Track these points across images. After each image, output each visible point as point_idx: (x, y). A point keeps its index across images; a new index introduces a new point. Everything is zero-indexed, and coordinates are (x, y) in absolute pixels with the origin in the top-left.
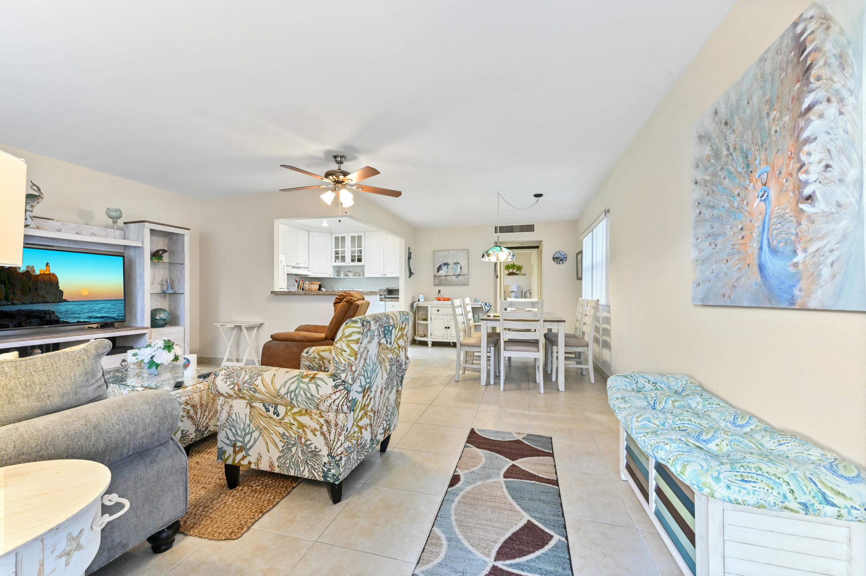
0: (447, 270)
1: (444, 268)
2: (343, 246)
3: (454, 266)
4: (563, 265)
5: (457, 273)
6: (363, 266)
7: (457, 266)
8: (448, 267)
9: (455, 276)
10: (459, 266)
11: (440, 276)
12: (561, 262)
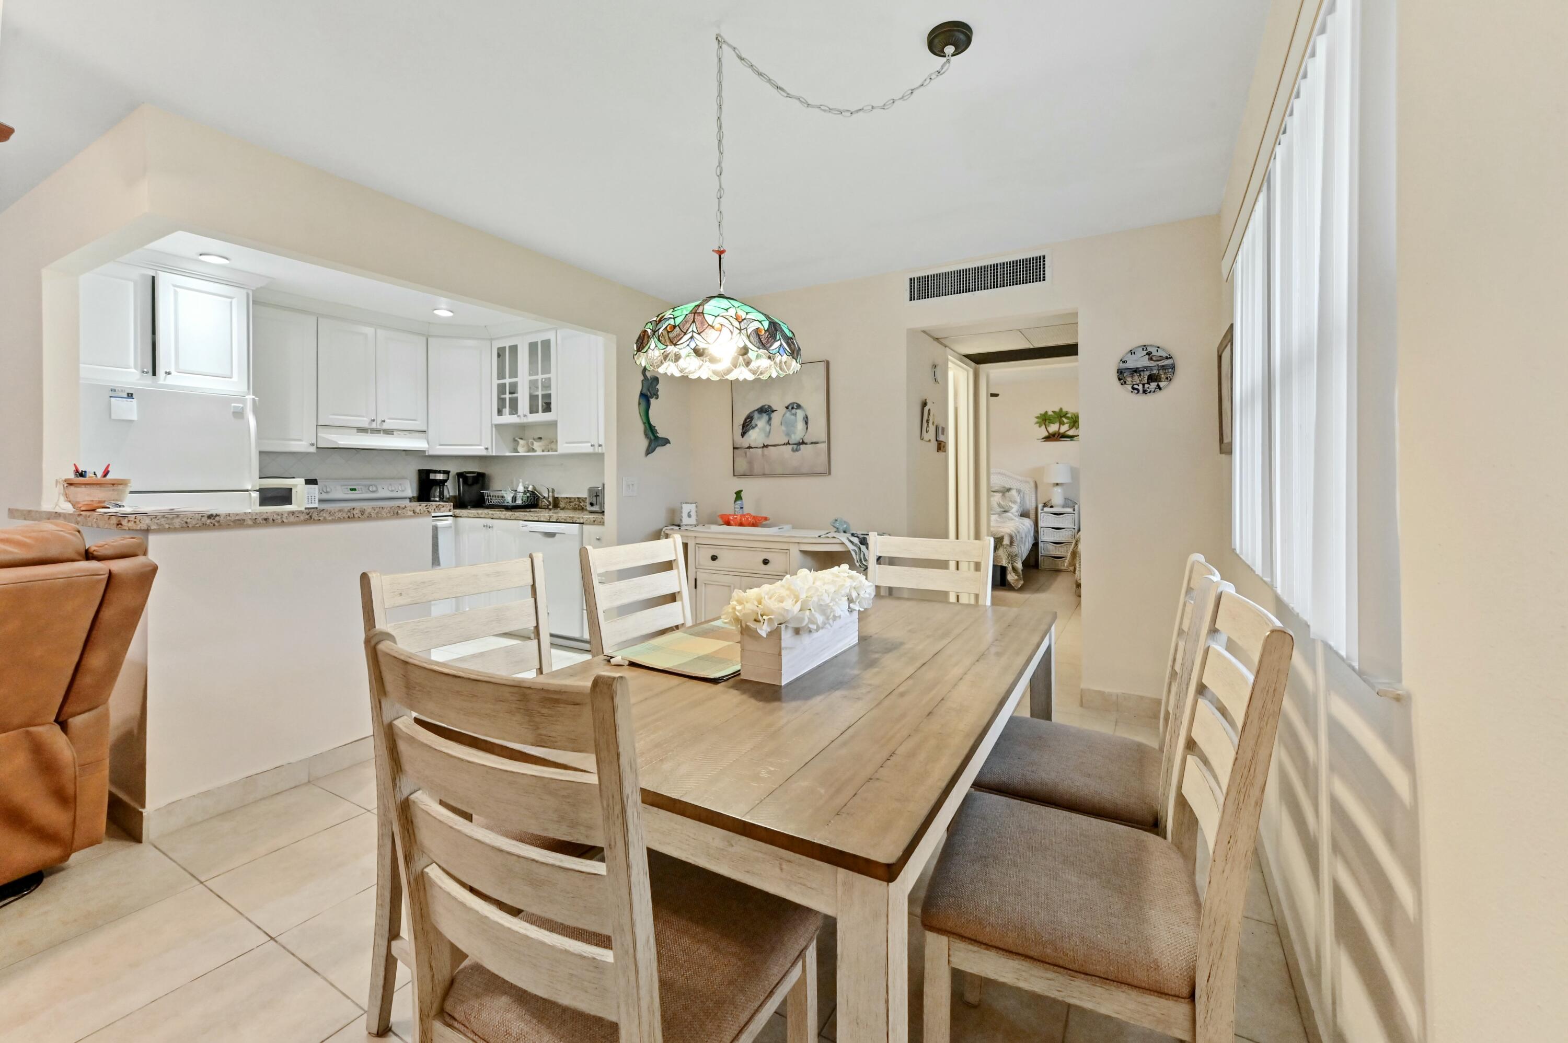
0: (768, 428)
1: (761, 422)
2: (514, 374)
3: (788, 414)
4: (1159, 394)
5: (796, 438)
6: (553, 425)
7: (795, 415)
8: (770, 419)
9: (790, 447)
10: (800, 414)
11: (750, 447)
12: (1154, 385)
